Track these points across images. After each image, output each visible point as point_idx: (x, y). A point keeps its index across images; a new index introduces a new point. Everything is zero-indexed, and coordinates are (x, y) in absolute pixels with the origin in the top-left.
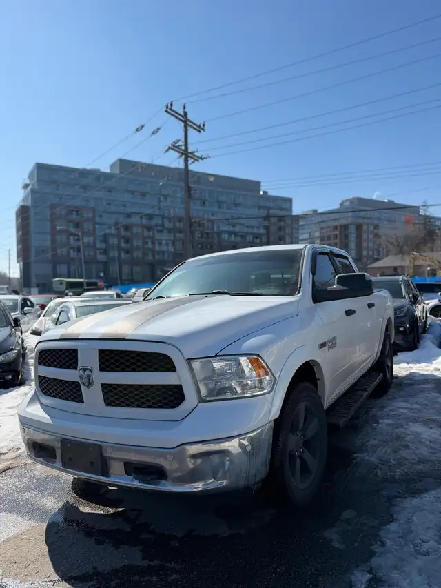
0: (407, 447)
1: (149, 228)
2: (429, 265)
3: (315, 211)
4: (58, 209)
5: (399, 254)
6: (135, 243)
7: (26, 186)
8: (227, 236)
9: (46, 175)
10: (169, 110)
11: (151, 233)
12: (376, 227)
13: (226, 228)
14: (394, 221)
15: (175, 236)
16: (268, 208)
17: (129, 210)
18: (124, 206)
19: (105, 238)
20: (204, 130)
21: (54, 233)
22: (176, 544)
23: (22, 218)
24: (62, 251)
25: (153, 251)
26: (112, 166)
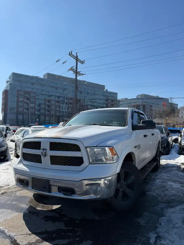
0: (167, 190)
1: (58, 102)
2: (172, 123)
3: (127, 99)
4: (20, 92)
5: (160, 118)
6: (52, 107)
7: (8, 82)
8: (90, 106)
9: (16, 77)
10: (71, 54)
11: (59, 104)
12: (151, 106)
13: (90, 104)
14: (159, 104)
15: (68, 105)
16: (108, 96)
17: (50, 94)
18: (48, 92)
19: (39, 105)
20: (84, 63)
21: (18, 102)
22: (78, 222)
23: (5, 95)
24: (21, 109)
25: (59, 111)
26: (44, 76)
